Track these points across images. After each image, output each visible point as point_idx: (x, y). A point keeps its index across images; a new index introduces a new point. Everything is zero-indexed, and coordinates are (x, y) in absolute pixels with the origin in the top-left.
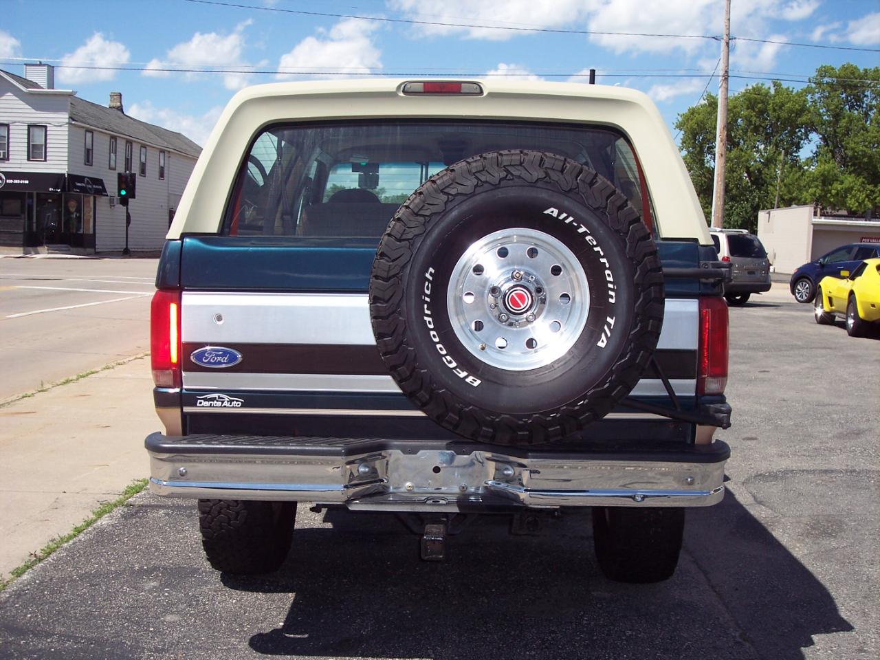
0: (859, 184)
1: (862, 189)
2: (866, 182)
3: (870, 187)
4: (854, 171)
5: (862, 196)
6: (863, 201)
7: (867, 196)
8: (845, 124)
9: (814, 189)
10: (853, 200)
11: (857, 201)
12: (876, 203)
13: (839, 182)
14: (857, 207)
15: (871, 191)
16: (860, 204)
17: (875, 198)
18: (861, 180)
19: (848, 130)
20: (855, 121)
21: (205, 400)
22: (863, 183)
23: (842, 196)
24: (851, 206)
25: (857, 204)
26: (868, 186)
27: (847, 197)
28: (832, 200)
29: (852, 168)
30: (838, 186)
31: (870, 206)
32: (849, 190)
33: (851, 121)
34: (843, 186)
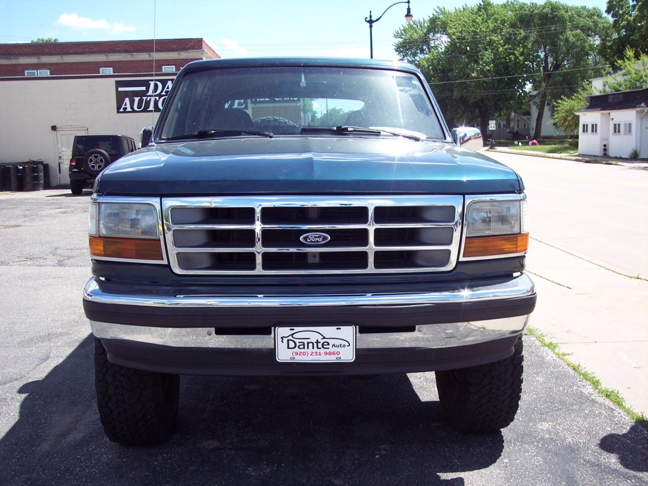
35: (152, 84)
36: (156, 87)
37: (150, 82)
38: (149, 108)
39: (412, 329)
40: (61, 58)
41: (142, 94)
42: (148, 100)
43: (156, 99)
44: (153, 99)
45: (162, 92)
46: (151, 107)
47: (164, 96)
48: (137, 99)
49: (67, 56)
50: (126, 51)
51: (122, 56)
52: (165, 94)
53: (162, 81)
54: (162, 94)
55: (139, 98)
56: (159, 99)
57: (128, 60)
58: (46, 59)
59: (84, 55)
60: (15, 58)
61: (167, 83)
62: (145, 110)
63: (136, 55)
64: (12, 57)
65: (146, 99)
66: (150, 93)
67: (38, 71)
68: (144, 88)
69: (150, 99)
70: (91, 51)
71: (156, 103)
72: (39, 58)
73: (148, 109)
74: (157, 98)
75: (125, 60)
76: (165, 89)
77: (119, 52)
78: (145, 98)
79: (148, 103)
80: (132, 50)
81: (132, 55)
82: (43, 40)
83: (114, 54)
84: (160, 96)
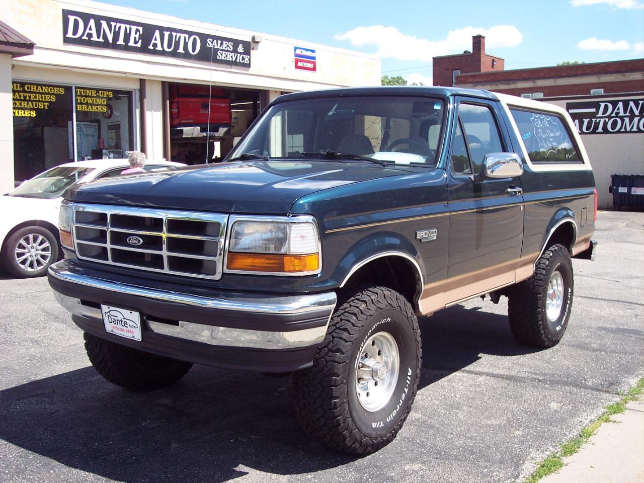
35: (603, 105)
36: (606, 108)
37: (600, 104)
38: (597, 129)
39: (176, 323)
40: (554, 81)
41: (591, 116)
42: (597, 121)
43: (605, 121)
44: (602, 120)
45: (612, 113)
46: (600, 130)
47: (613, 117)
48: (586, 121)
49: (560, 79)
50: (618, 72)
51: (614, 77)
52: (615, 115)
53: (612, 103)
54: (612, 115)
55: (589, 120)
56: (609, 120)
57: (621, 80)
58: (541, 83)
59: (576, 78)
60: (513, 83)
61: (618, 103)
62: (594, 132)
63: (628, 75)
64: (511, 83)
65: (596, 121)
66: (600, 114)
67: (533, 94)
68: (594, 110)
69: (600, 121)
70: (584, 73)
71: (605, 124)
72: (535, 82)
73: (597, 131)
74: (607, 120)
75: (616, 80)
76: (616, 111)
77: (611, 73)
78: (594, 120)
79: (597, 125)
80: (624, 70)
81: (624, 75)
82: (568, 63)
83: (606, 75)
84: (610, 117)
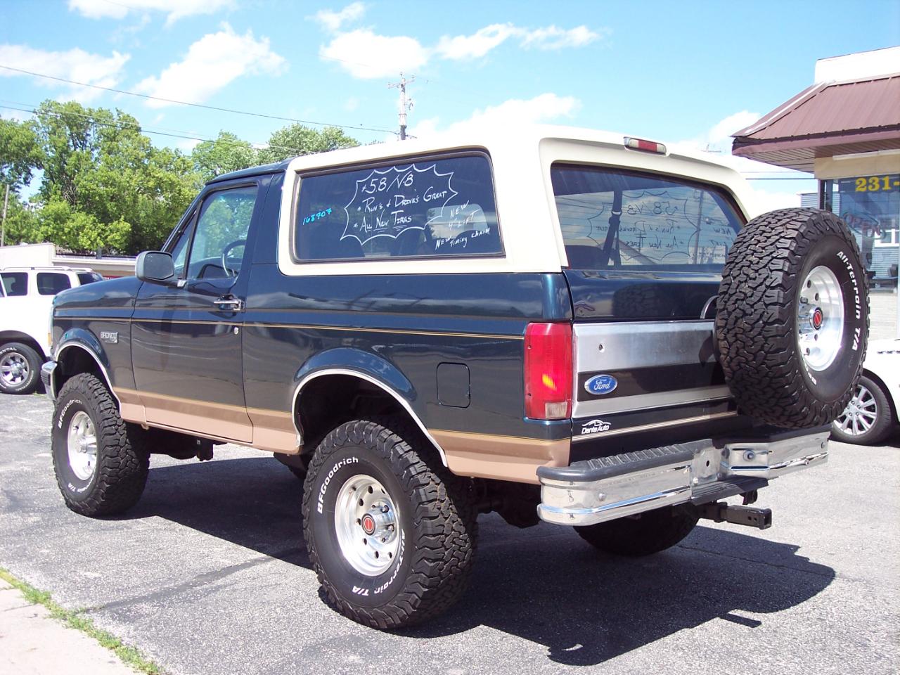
0: (90, 222)
1: (93, 228)
2: (97, 221)
3: (101, 226)
4: (83, 209)
5: (94, 234)
6: (95, 240)
7: (99, 235)
8: (73, 162)
9: (46, 227)
10: (85, 238)
11: (89, 239)
12: (107, 242)
13: (71, 220)
14: (89, 245)
15: (102, 230)
16: (92, 243)
17: (106, 237)
18: (92, 218)
19: (77, 167)
20: (84, 160)
21: (588, 427)
22: (94, 221)
23: (74, 235)
24: (83, 244)
25: (90, 242)
26: (99, 225)
27: (78, 235)
28: (64, 237)
29: (82, 206)
30: (70, 224)
31: (103, 244)
32: (81, 228)
33: (79, 159)
34: (74, 224)
